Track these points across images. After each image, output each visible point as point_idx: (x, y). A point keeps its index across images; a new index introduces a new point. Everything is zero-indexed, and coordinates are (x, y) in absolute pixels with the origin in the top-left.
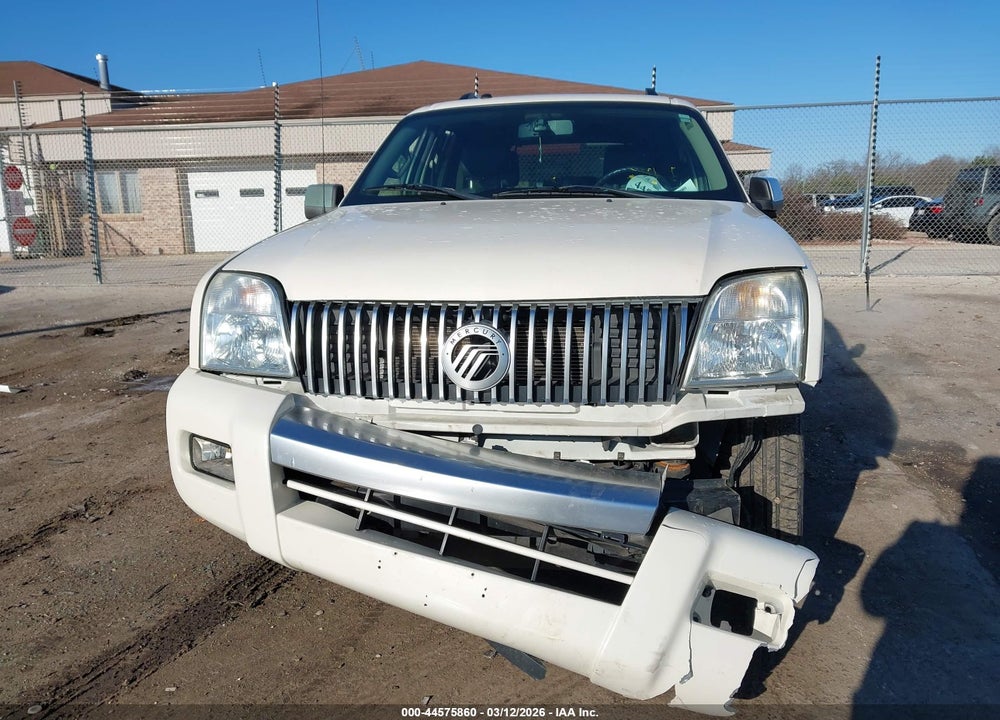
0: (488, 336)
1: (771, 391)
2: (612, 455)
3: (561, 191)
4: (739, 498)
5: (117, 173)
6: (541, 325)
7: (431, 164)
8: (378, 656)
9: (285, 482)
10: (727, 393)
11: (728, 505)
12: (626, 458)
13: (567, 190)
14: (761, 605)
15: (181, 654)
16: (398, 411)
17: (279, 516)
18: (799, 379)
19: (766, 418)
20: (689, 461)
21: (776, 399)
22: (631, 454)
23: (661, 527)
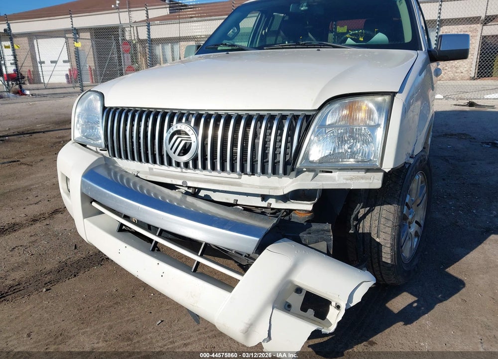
0: (187, 131)
1: (362, 174)
2: (264, 204)
3: (302, 45)
4: (332, 237)
5: (170, 44)
6: (248, 125)
7: (263, 32)
8: (152, 295)
9: (91, 203)
10: (331, 172)
11: (324, 240)
12: (272, 207)
13: (304, 44)
14: (333, 304)
15: (69, 279)
16: (154, 170)
17: (85, 219)
18: (379, 166)
19: (353, 189)
20: (309, 212)
21: (362, 178)
22: (275, 204)
23: (266, 250)
